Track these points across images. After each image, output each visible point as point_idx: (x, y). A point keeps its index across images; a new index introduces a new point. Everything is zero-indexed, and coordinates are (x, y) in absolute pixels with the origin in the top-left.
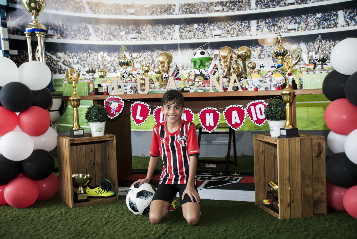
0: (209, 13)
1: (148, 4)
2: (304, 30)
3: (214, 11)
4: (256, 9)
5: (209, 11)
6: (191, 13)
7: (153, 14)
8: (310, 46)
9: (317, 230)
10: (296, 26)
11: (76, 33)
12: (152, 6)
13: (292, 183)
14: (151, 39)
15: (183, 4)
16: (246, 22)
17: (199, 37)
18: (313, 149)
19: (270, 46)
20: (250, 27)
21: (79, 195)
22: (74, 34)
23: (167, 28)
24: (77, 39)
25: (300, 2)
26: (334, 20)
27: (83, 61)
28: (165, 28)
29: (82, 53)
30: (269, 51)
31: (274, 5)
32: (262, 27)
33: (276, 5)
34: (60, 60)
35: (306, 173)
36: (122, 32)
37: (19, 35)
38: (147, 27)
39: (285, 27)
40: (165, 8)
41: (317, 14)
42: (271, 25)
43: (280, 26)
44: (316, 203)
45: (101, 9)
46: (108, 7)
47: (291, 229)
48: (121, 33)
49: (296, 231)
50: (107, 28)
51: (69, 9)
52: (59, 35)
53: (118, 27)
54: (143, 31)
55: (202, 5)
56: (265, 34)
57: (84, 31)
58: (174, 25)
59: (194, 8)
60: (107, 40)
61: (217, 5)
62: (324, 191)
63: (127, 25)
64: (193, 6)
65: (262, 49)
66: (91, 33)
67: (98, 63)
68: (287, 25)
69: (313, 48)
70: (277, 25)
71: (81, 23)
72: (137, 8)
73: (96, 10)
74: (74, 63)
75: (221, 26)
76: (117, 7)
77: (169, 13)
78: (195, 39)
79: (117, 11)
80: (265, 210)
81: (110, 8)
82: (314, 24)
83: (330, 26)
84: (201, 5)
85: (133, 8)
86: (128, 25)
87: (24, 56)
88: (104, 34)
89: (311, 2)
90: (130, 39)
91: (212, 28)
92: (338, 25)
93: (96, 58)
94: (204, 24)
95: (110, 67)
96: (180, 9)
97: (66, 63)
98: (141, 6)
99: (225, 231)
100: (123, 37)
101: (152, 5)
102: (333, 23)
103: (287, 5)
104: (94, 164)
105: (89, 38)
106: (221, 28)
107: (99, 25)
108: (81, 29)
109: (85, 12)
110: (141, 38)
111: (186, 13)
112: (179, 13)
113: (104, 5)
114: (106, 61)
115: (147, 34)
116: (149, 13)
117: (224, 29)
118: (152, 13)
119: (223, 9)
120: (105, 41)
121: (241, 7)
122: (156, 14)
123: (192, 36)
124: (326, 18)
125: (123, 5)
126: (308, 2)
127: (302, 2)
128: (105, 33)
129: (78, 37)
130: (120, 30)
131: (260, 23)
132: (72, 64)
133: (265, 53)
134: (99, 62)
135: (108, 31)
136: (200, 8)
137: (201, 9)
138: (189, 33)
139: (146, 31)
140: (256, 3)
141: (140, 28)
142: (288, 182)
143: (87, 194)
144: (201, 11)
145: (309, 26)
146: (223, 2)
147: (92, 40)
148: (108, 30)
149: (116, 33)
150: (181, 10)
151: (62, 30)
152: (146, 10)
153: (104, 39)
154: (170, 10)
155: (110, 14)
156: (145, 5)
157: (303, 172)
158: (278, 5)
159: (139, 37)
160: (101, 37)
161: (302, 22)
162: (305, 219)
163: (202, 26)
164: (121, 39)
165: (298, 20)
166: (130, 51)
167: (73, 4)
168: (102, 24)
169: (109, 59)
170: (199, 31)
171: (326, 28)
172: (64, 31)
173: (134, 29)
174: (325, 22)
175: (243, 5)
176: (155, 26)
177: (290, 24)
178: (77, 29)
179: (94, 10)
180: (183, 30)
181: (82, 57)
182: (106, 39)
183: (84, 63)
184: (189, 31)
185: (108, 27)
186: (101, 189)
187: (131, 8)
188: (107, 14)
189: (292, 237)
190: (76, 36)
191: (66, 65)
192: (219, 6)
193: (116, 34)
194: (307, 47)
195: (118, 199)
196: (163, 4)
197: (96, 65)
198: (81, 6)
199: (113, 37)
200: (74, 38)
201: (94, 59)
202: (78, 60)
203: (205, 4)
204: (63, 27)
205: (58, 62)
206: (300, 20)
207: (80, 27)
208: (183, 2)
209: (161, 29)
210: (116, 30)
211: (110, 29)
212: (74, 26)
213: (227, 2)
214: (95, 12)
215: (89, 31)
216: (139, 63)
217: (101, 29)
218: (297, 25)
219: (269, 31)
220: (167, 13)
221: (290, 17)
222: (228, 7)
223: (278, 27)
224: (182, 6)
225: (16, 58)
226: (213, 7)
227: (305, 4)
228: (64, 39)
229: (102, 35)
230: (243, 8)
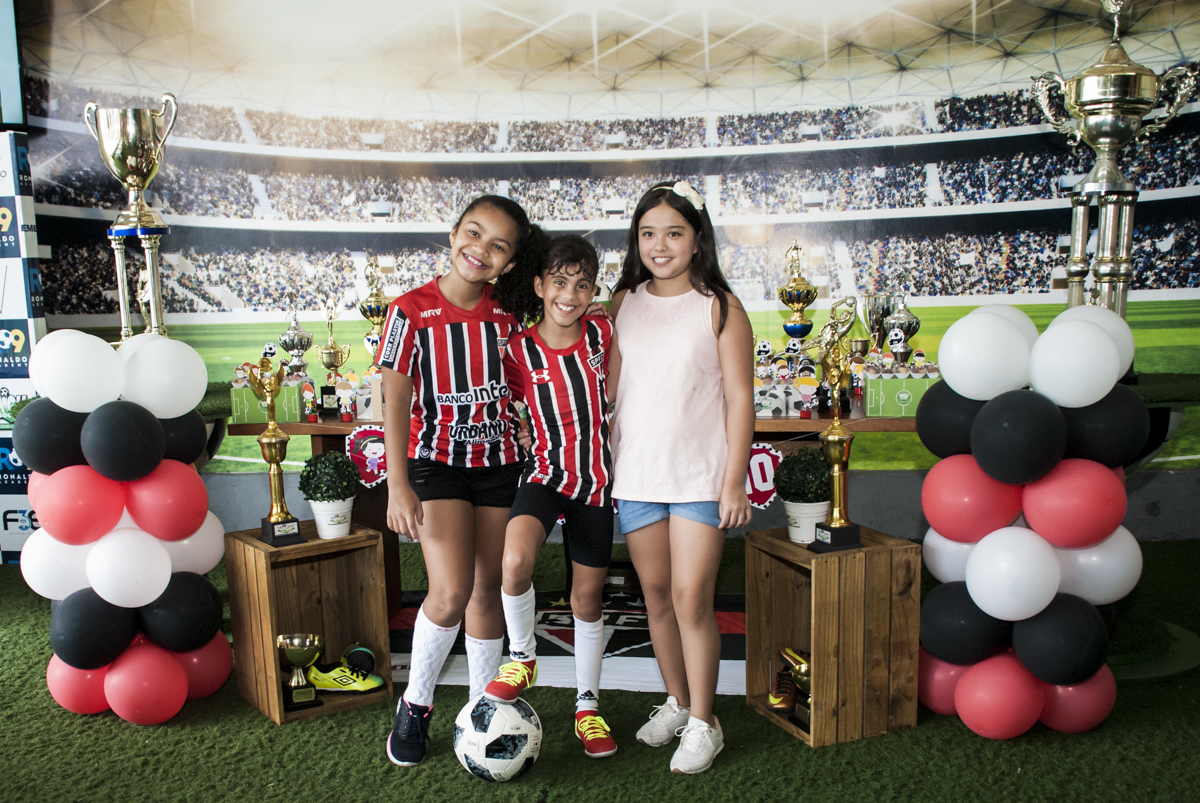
0: (593, 149)
1: (421, 121)
2: (845, 209)
3: (605, 147)
4: (720, 145)
5: (592, 144)
6: (542, 149)
7: (434, 149)
8: (859, 251)
9: (901, 774)
10: (823, 197)
11: (215, 198)
12: (433, 128)
13: (844, 661)
14: (430, 217)
15: (520, 123)
16: (694, 179)
17: (565, 216)
18: (894, 577)
19: (757, 247)
20: (704, 193)
21: (295, 692)
22: (212, 202)
23: (474, 188)
24: (217, 215)
25: (832, 132)
26: (916, 186)
27: (238, 275)
28: (470, 187)
29: (234, 254)
30: (755, 259)
31: (765, 138)
32: (735, 193)
33: (771, 137)
34: (170, 272)
35: (876, 635)
36: (346, 196)
37: (55, 203)
38: (418, 185)
39: (795, 197)
40: (470, 133)
41: (877, 169)
42: (759, 189)
43: (781, 194)
44: (894, 704)
45: (286, 132)
46: (306, 125)
47: (842, 773)
48: (344, 198)
49: (853, 779)
50: (303, 184)
51: (195, 130)
52: (166, 204)
53: (335, 183)
54: (408, 196)
55: (572, 129)
56: (742, 214)
57: (238, 191)
58: (494, 181)
59: (551, 136)
60: (304, 219)
61: (615, 129)
62: (914, 673)
63: (360, 177)
64: (548, 130)
65: (735, 253)
66: (258, 197)
67: (278, 283)
68: (800, 193)
69: (866, 256)
70: (774, 190)
71: (230, 170)
72: (389, 130)
73: (273, 134)
74: (211, 282)
75: (625, 188)
76: (334, 128)
77: (480, 148)
78: (553, 222)
79: (334, 139)
80: (773, 721)
81: (312, 130)
82: (868, 193)
83: (908, 200)
84: (569, 127)
85: (377, 131)
86: (365, 178)
87: (69, 262)
88: (295, 201)
89: (860, 136)
90: (370, 218)
91: (599, 190)
92: (926, 200)
93: (275, 269)
94: (579, 182)
95: (314, 294)
96: (510, 137)
97: (187, 283)
98: (402, 126)
99: (688, 787)
100: (351, 210)
101: (434, 122)
102: (915, 193)
103: (801, 141)
104: (319, 601)
105: (252, 213)
106: (625, 193)
107: (282, 177)
108: (229, 187)
109: (241, 139)
110: (401, 214)
111: (529, 148)
112: (508, 146)
113: (293, 121)
114: (303, 277)
115: (418, 202)
116: (424, 144)
117: (633, 197)
118: (433, 146)
119: (631, 142)
120: (297, 222)
121: (680, 138)
122: (444, 147)
123: (546, 213)
124: (898, 179)
125: (351, 121)
126: (852, 136)
127: (838, 135)
128: (300, 198)
129: (222, 208)
130: (341, 189)
131: (731, 184)
132: (206, 284)
133: (743, 264)
134: (282, 281)
135: (308, 195)
136: (566, 136)
137: (570, 139)
138: (538, 204)
139: (415, 196)
140: (719, 129)
141: (399, 187)
142: (833, 659)
143: (314, 686)
144: (570, 144)
145: (856, 198)
146: (630, 122)
147: (262, 218)
148: (306, 189)
149: (329, 200)
150: (514, 141)
151: (174, 189)
152: (414, 137)
153: (294, 216)
154: (484, 138)
155: (313, 145)
156: (411, 123)
157: (870, 632)
158: (776, 138)
159: (397, 212)
160: (286, 211)
161: (839, 187)
162: (869, 743)
163: (574, 186)
164: (343, 217)
165: (828, 182)
166: (371, 250)
167: (208, 117)
168: (289, 174)
169: (310, 271)
170: (564, 198)
171: (897, 206)
172: (180, 192)
173: (381, 189)
174: (895, 191)
175: (684, 133)
176: (440, 181)
177: (807, 189)
178: (217, 188)
179: (268, 134)
180: (520, 194)
181: (232, 266)
182: (301, 214)
183: (239, 283)
184: (538, 200)
185: (306, 181)
186: (348, 673)
187: (373, 129)
188: (303, 145)
189: (847, 797)
190: (216, 206)
191: (187, 287)
192: (620, 133)
193: (331, 201)
194: (850, 253)
195: (392, 695)
196: (462, 122)
197: (274, 288)
198: (230, 122)
199: (321, 211)
200: (211, 212)
201: (269, 272)
202: (223, 275)
203: (580, 125)
204: (178, 180)
205: (165, 279)
206: (834, 182)
207: (227, 182)
208: (520, 120)
209: (459, 190)
210: (329, 191)
211: (313, 187)
212: (211, 178)
213: (641, 124)
214: (270, 139)
215: (253, 194)
216: (397, 283)
217: (287, 186)
218: (825, 192)
219: (753, 205)
220: (473, 148)
221: (808, 171)
222: (644, 137)
223: (777, 195)
224: (516, 129)
225: (47, 268)
226: (602, 136)
227: (845, 141)
228: (180, 214)
229: (290, 203)
230: (684, 140)
